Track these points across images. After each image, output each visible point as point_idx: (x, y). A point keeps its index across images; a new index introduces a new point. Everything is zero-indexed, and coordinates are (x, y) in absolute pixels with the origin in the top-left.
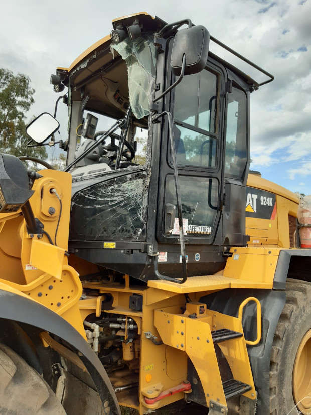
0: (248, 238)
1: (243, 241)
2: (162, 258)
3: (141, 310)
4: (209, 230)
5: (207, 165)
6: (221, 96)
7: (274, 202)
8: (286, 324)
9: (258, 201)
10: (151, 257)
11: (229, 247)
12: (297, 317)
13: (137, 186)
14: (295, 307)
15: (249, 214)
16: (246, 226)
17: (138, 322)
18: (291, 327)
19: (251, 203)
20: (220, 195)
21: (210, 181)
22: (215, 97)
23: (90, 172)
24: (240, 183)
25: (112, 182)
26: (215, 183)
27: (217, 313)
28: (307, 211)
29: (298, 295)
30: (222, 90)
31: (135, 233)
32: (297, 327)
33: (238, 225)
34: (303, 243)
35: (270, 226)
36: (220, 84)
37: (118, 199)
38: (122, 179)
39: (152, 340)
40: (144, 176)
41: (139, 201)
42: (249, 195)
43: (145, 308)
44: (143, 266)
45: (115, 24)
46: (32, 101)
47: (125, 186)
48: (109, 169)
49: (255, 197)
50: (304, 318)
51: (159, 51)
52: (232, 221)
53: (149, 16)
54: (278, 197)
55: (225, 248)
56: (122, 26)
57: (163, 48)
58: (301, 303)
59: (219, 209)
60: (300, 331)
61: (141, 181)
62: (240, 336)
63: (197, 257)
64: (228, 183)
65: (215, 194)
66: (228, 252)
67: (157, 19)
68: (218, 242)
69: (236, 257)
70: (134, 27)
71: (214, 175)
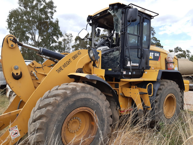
0: (150, 67)
1: (148, 68)
2: (125, 73)
3: (118, 88)
4: (138, 65)
5: (137, 45)
6: (141, 23)
7: (160, 55)
8: (161, 91)
9: (154, 55)
10: (121, 72)
11: (144, 70)
12: (164, 90)
13: (117, 53)
14: (164, 87)
15: (151, 59)
16: (150, 63)
17: (117, 91)
18: (162, 92)
19: (151, 56)
20: (141, 54)
21: (138, 50)
22: (140, 23)
23: (103, 49)
24: (148, 50)
25: (110, 52)
26: (139, 50)
27: (140, 88)
28: (170, 58)
29: (165, 83)
30: (141, 21)
31: (117, 66)
32: (164, 92)
33: (147, 63)
34: (168, 68)
35: (158, 63)
36: (141, 19)
37: (112, 57)
38: (113, 51)
39: (122, 95)
40: (119, 50)
41: (118, 57)
42: (151, 53)
43: (119, 87)
44: (119, 75)
45: (110, 5)
46: (55, 11)
47: (114, 53)
48: (108, 48)
49: (153, 53)
50: (167, 90)
51: (123, 13)
52: (145, 62)
53: (120, 4)
54: (161, 53)
55: (143, 70)
56: (112, 6)
57: (124, 12)
58: (166, 86)
59: (141, 58)
60: (165, 94)
61: (118, 51)
62: (147, 93)
63: (134, 73)
64: (143, 50)
65: (139, 54)
66: (143, 71)
67: (123, 4)
68: (141, 68)
69: (146, 73)
70: (116, 7)
71: (139, 48)
